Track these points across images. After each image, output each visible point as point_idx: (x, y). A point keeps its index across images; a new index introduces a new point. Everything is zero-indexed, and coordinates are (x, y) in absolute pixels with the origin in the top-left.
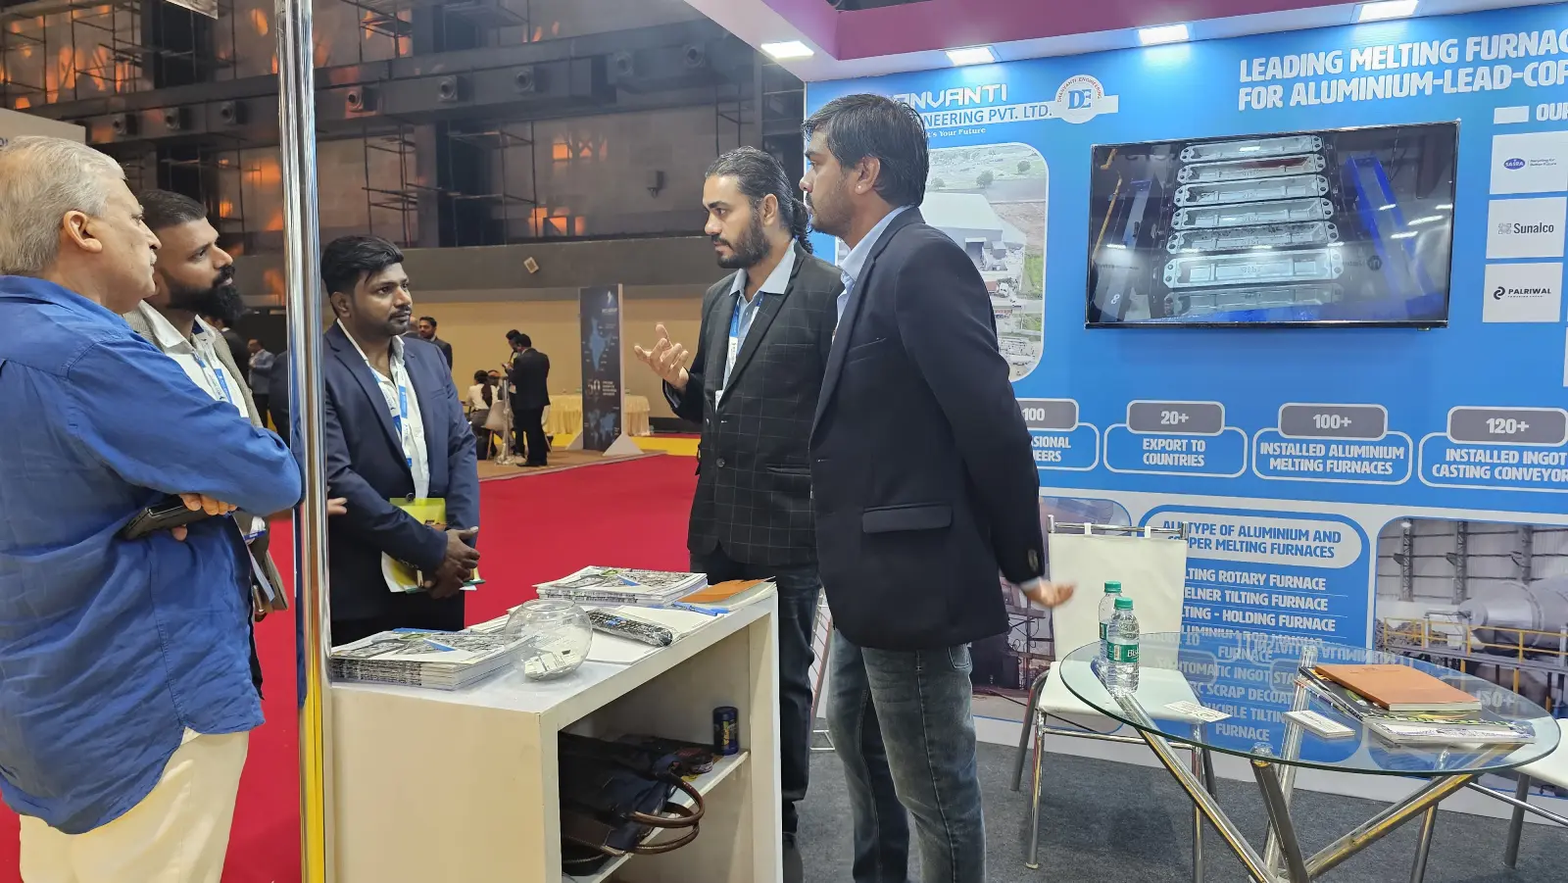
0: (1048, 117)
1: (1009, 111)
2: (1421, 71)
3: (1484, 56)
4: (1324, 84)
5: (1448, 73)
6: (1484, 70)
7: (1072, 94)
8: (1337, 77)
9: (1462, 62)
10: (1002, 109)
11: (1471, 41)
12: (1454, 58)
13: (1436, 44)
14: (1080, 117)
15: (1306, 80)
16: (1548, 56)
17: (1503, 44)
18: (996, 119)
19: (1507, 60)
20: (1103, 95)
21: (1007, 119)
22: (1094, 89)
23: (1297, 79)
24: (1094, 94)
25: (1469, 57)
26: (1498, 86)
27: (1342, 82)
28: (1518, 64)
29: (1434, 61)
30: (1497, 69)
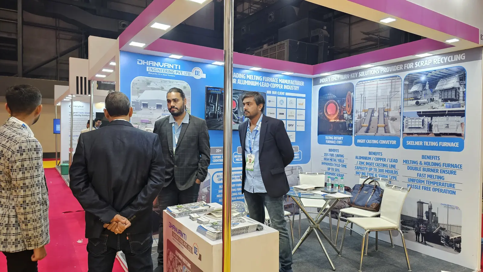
0: (190, 76)
1: (181, 72)
2: (257, 81)
3: (265, 81)
4: (243, 80)
5: (261, 82)
6: (265, 83)
7: (196, 71)
8: (245, 79)
9: (262, 81)
10: (179, 71)
11: (264, 77)
12: (261, 80)
13: (259, 76)
14: (197, 77)
15: (240, 79)
16: (273, 83)
17: (268, 79)
18: (178, 74)
19: (268, 82)
20: (202, 73)
21: (180, 74)
22: (200, 71)
23: (238, 78)
24: (200, 72)
25: (263, 80)
26: (267, 87)
27: (246, 81)
28: (270, 83)
29: (259, 80)
30: (267, 83)
